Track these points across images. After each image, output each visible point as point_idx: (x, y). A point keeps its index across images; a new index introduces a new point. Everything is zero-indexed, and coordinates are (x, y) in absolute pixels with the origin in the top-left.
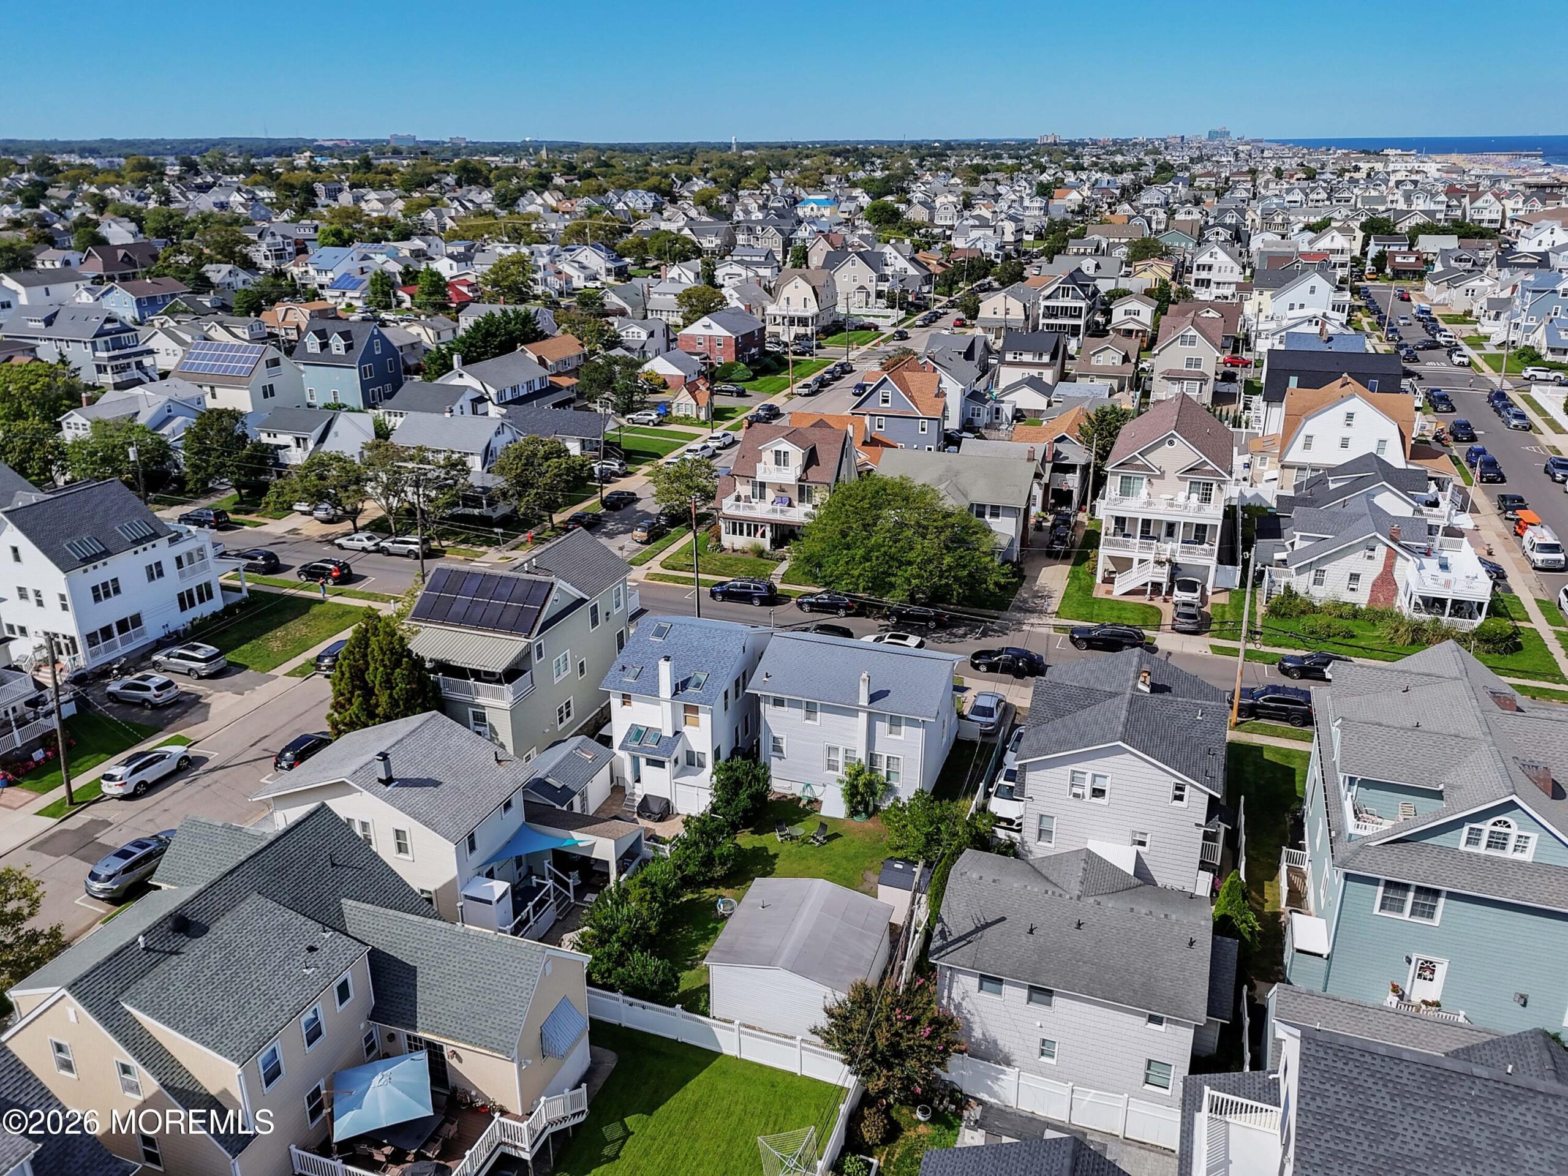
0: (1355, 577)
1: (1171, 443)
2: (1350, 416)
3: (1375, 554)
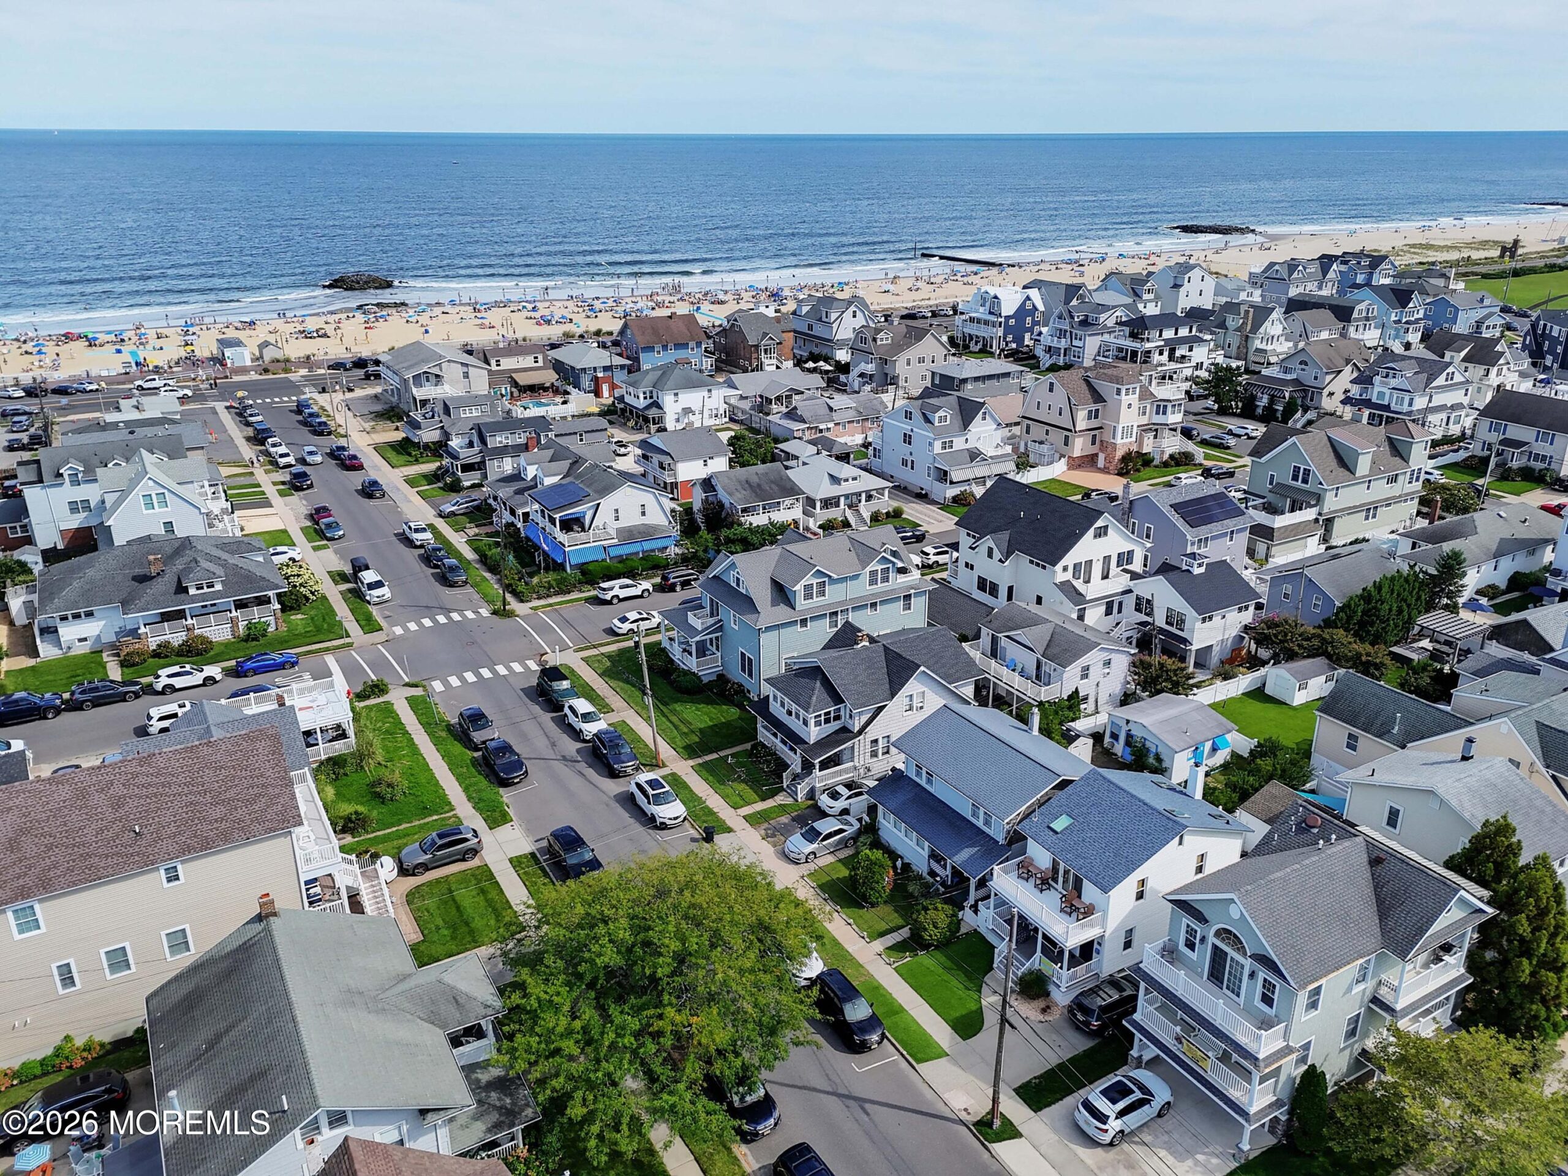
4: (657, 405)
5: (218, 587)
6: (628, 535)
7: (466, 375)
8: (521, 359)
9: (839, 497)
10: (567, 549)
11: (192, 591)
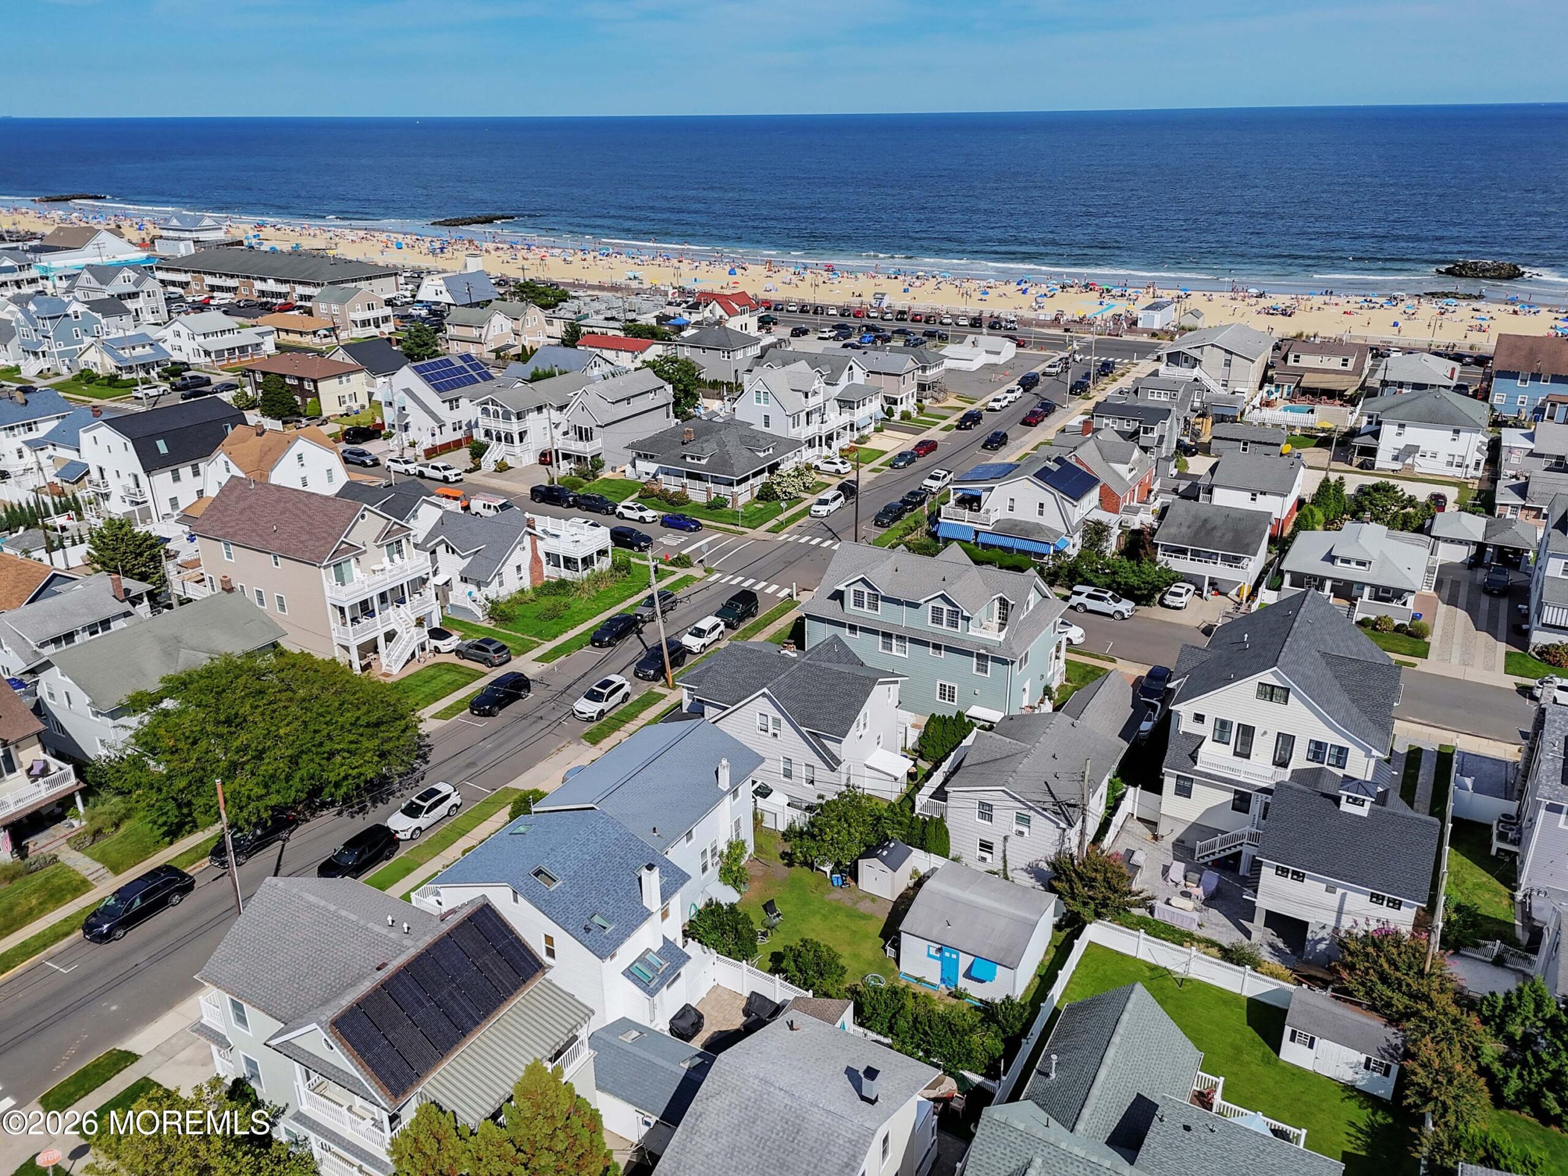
0: (519, 568)
1: (363, 517)
2: (300, 457)
3: (525, 544)
4: (1376, 435)
5: (704, 462)
6: (1008, 528)
7: (1228, 364)
8: (1325, 358)
9: (1323, 579)
10: (940, 520)
11: (688, 459)
